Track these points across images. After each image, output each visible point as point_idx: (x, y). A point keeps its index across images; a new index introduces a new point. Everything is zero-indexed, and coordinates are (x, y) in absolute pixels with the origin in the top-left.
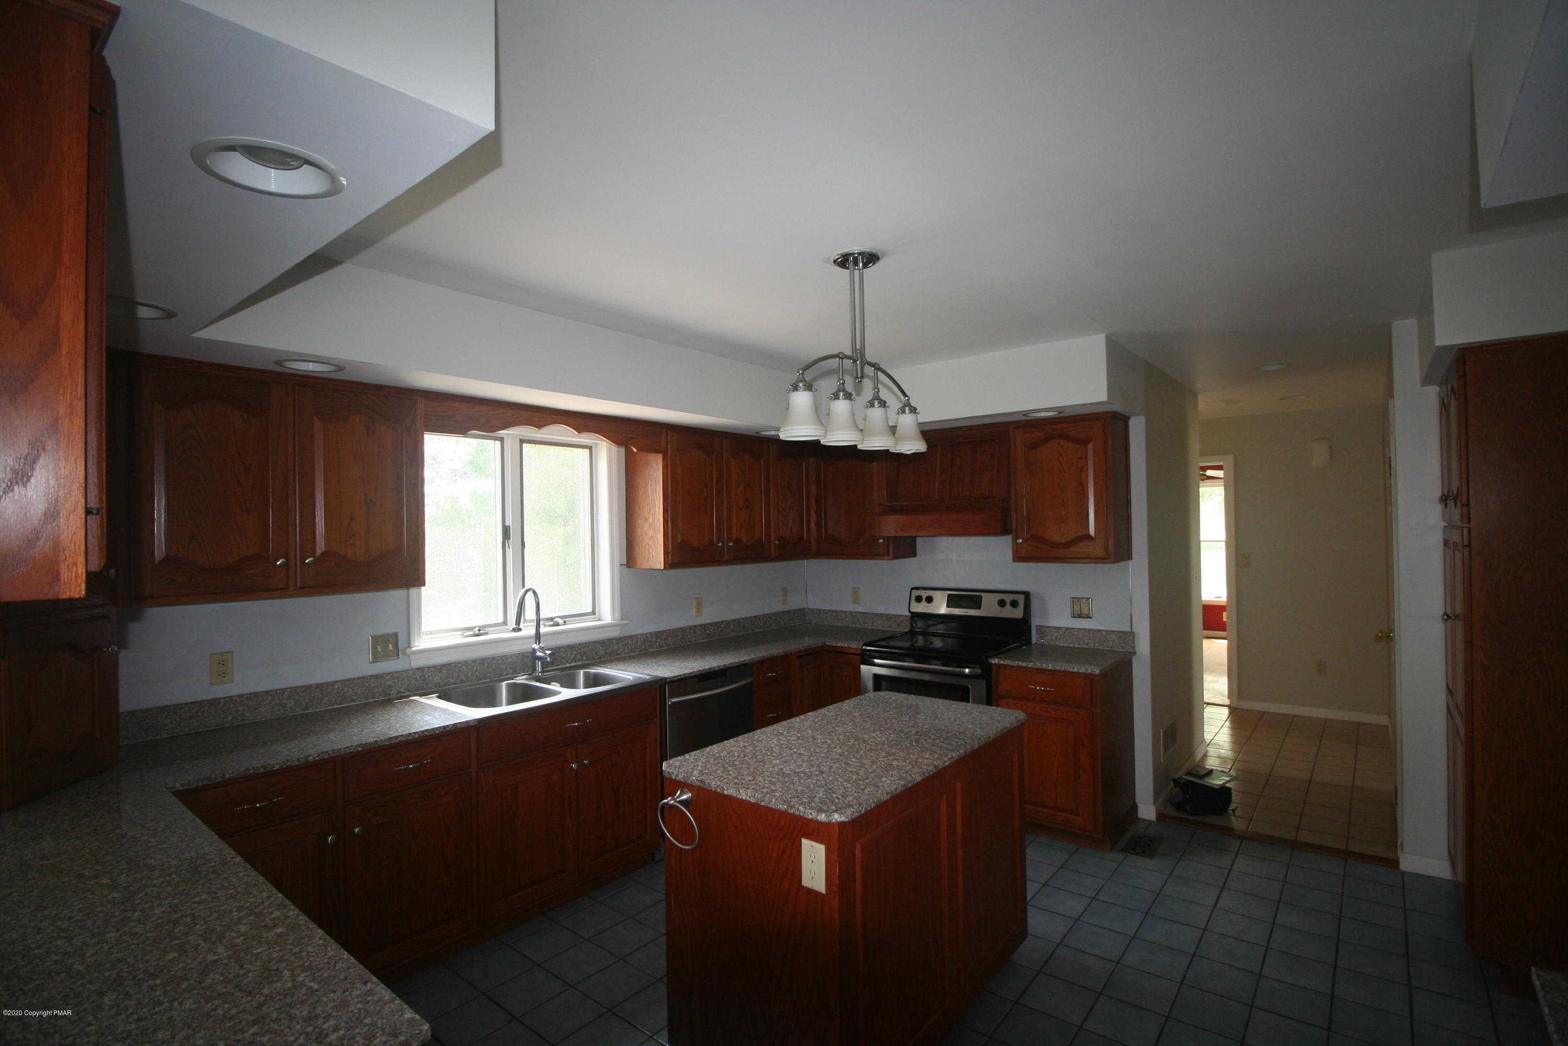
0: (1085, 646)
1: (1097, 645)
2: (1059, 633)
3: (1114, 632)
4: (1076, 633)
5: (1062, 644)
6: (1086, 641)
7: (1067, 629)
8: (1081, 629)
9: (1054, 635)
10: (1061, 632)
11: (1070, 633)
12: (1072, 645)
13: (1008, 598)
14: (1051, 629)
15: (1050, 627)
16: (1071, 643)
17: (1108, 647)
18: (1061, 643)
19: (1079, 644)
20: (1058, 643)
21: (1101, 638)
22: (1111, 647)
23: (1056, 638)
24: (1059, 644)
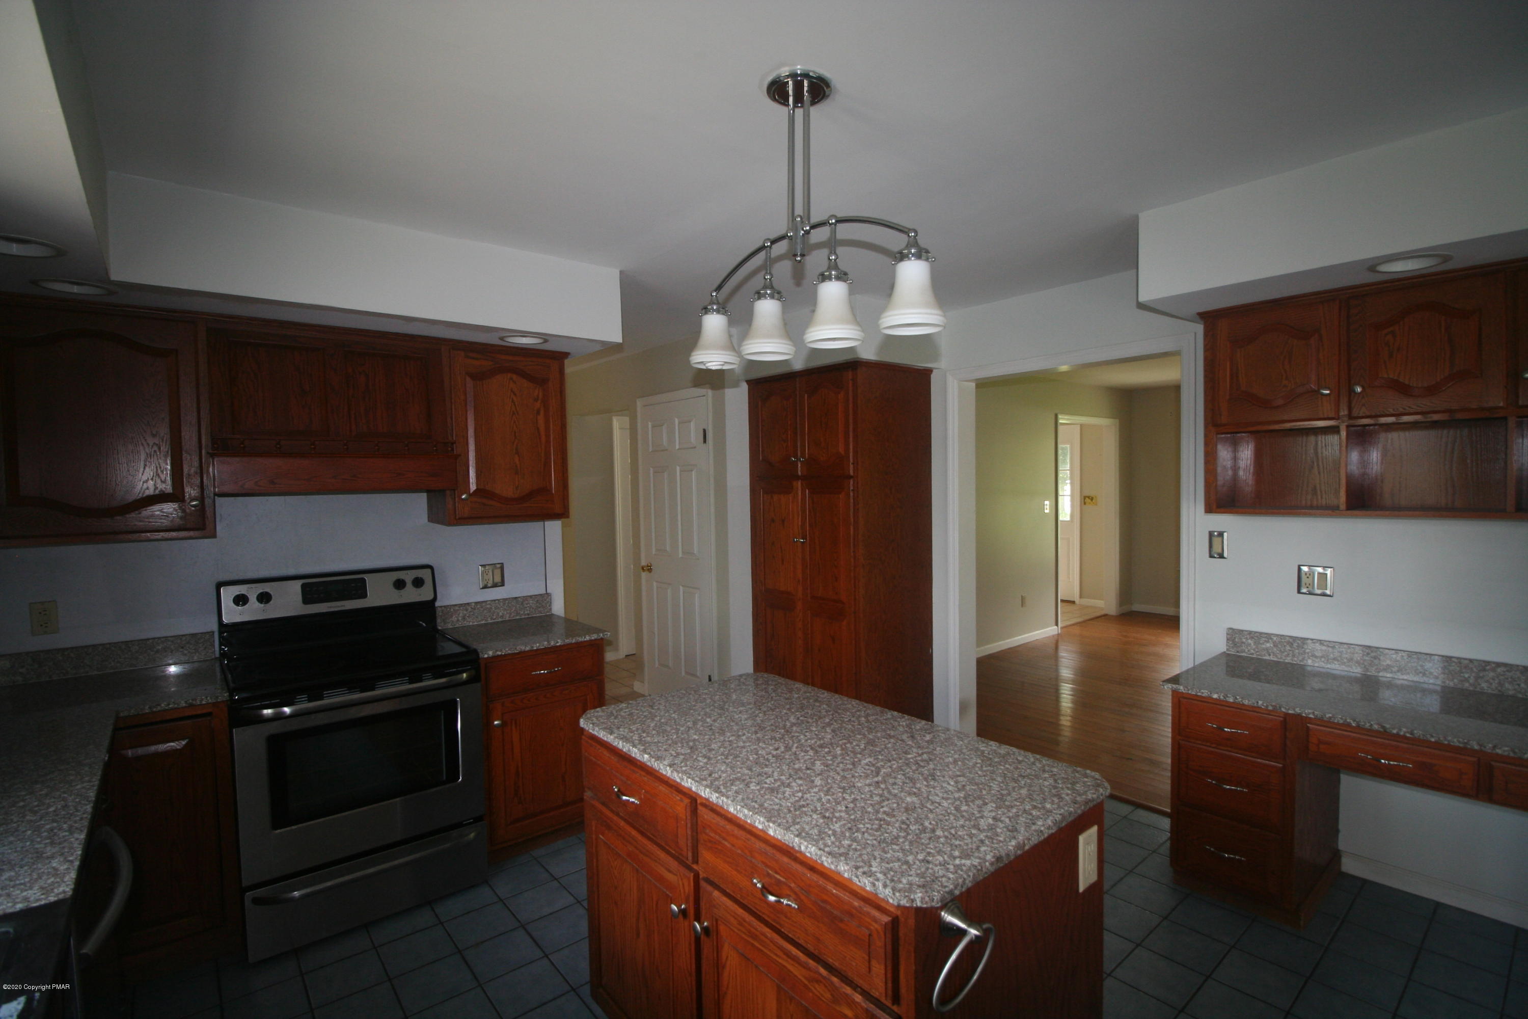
0: (500, 620)
1: (513, 614)
2: (467, 610)
3: (531, 597)
4: (488, 606)
5: (471, 624)
6: (501, 614)
7: (476, 603)
8: (495, 600)
9: (461, 615)
10: (470, 609)
11: (482, 607)
12: (483, 622)
13: (408, 576)
14: (457, 608)
15: (456, 605)
16: (482, 620)
17: (525, 615)
18: (469, 622)
19: (492, 619)
20: (466, 623)
21: (518, 606)
22: (528, 614)
23: (464, 618)
24: (468, 624)
